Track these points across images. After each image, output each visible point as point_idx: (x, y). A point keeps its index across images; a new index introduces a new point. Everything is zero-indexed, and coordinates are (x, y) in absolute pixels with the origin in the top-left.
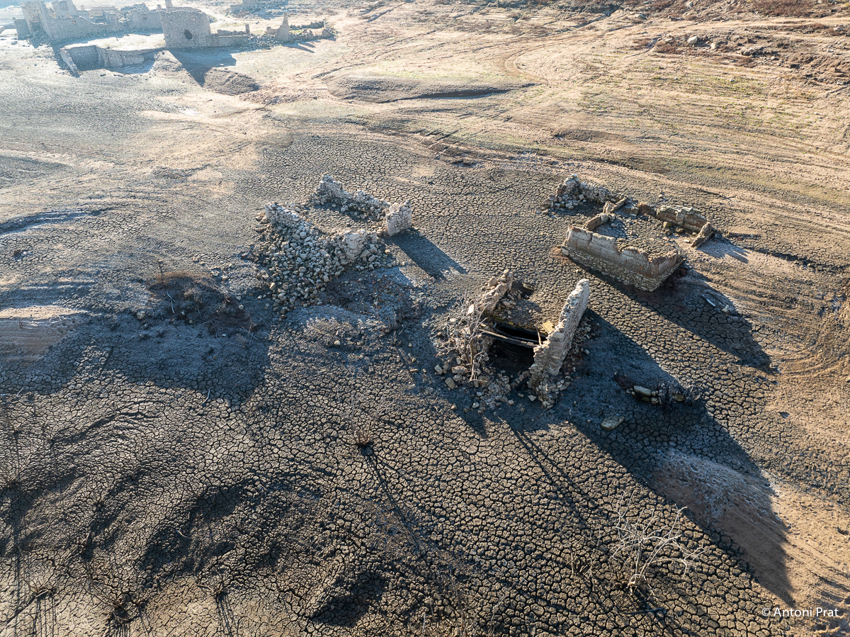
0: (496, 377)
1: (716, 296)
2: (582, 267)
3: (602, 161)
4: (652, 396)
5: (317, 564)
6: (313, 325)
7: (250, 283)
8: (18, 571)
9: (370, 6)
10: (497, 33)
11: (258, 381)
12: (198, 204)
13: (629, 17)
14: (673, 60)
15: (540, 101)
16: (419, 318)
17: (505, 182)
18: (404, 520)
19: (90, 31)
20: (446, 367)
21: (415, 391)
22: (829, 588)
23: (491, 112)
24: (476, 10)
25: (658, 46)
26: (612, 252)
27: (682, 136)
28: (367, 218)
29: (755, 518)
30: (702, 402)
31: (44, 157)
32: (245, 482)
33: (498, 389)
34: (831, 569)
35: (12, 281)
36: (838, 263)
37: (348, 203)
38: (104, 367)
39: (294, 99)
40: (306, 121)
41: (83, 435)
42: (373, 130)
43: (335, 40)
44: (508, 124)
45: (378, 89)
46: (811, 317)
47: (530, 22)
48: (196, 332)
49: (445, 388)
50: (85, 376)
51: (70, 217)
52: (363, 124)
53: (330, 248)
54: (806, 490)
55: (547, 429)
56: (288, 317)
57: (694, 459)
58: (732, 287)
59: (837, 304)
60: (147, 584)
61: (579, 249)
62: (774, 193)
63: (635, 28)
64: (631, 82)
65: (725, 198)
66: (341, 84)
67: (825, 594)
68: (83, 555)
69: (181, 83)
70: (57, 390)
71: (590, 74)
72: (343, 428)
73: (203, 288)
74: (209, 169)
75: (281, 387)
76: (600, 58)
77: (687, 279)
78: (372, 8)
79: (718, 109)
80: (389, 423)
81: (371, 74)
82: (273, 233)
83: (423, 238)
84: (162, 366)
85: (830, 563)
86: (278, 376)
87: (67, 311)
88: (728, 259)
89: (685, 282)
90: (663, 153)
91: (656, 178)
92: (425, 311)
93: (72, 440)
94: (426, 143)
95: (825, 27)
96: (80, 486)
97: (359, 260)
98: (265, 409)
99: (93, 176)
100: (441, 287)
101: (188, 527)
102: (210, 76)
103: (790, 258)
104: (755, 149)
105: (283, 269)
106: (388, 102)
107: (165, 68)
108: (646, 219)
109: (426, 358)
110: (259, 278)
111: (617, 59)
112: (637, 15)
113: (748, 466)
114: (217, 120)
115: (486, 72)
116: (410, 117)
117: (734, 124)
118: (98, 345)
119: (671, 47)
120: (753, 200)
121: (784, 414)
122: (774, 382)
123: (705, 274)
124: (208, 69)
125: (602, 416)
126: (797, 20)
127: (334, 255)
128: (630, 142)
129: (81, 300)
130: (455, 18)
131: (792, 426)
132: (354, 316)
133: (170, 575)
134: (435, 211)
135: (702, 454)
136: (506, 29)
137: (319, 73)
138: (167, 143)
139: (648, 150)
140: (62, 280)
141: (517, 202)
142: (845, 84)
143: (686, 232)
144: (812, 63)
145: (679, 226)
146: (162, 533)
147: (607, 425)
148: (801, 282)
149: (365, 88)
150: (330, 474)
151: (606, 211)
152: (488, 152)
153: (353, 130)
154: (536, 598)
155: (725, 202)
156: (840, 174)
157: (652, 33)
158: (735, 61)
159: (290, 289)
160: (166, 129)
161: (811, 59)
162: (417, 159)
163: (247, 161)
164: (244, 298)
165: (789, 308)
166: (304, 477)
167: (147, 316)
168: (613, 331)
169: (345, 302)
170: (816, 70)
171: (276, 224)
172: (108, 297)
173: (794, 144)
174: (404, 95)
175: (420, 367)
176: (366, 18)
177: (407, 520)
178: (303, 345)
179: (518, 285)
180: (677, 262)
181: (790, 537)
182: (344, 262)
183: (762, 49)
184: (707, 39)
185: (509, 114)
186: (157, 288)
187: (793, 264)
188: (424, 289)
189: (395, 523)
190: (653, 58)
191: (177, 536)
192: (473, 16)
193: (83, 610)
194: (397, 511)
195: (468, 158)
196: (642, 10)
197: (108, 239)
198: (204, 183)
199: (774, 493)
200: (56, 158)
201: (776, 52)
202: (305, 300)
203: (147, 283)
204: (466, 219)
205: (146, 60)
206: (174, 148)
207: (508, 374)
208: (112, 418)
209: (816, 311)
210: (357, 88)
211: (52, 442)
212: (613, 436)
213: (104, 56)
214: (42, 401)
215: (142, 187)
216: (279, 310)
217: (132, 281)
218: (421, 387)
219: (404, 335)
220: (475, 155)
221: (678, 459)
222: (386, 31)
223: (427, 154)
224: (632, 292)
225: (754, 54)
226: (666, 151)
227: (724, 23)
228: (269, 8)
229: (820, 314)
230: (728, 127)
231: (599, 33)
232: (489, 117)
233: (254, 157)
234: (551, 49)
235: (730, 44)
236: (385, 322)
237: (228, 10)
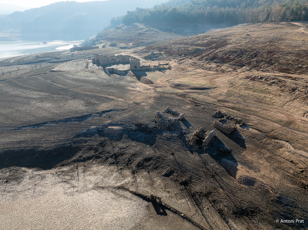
0: (196, 145)
1: (241, 136)
2: (217, 128)
3: (227, 107)
4: (222, 150)
5: (164, 169)
6: (164, 134)
7: (153, 126)
8: (117, 166)
9: (180, 59)
10: (212, 71)
11: (154, 142)
12: (143, 110)
13: (247, 68)
14: (253, 83)
15: (217, 92)
16: (184, 135)
17: (205, 110)
18: (178, 164)
19: (110, 63)
20: (188, 143)
21: (182, 146)
22: (241, 177)
23: (205, 94)
24: (208, 63)
25: (251, 78)
26: (222, 126)
27: (246, 103)
28: (176, 116)
29: (234, 168)
30: (231, 152)
31: (110, 97)
32: (153, 157)
33: (196, 147)
34: (242, 175)
35: (110, 122)
36: (266, 131)
37: (172, 112)
38: (127, 138)
39: (161, 87)
40: (164, 93)
41: (125, 148)
42: (179, 96)
43: (171, 70)
44: (209, 97)
45: (180, 86)
46: (257, 141)
47: (221, 68)
48: (143, 134)
49: (187, 146)
50: (124, 139)
51: (118, 110)
52: (176, 95)
53: (169, 121)
54: (243, 166)
55: (204, 154)
56: (160, 132)
57: (227, 160)
58: (244, 134)
59: (263, 139)
60: (137, 169)
61: (216, 125)
62: (261, 117)
63: (247, 72)
64: (240, 88)
65: (250, 117)
66: (172, 84)
67: (240, 178)
68: (127, 165)
69: (134, 80)
70: (120, 141)
71: (231, 85)
72: (169, 151)
73: (145, 126)
74: (144, 103)
75: (158, 144)
76: (235, 81)
77: (236, 132)
78: (181, 60)
79: (258, 97)
80: (177, 151)
81: (179, 82)
82: (158, 117)
83: (186, 120)
84: (137, 139)
85: (242, 174)
86: (158, 142)
87: (120, 128)
88: (245, 129)
89: (235, 133)
90: (240, 107)
91: (237, 112)
92: (185, 133)
93: (123, 149)
94: (190, 100)
95: (291, 77)
96: (125, 156)
97: (174, 123)
98: (156, 147)
99: (121, 102)
100: (189, 129)
101: (143, 162)
102: (142, 78)
103: (258, 130)
104: (261, 107)
105: (160, 124)
106: (182, 89)
107: (130, 75)
108: (232, 120)
109: (184, 141)
110: (155, 125)
111: (239, 81)
112: (249, 68)
113: (236, 162)
114: (144, 91)
115: (206, 83)
116: (187, 94)
117: (259, 101)
118: (126, 134)
119: (253, 79)
120: (256, 118)
121: (245, 155)
122: (245, 150)
123: (240, 132)
124: (141, 77)
125: (213, 153)
126: (286, 74)
127: (169, 122)
128: (234, 104)
129: (122, 126)
130: (202, 65)
131: (245, 157)
132: (172, 133)
133: (140, 169)
134: (190, 115)
135: (229, 159)
136: (214, 70)
137: (167, 80)
138: (134, 96)
139: (237, 106)
140: (119, 122)
141: (207, 115)
142: (290, 93)
143: (239, 123)
144: (284, 87)
145: (238, 122)
146: (139, 163)
147: (214, 154)
148: (258, 134)
149: (177, 86)
150: (166, 157)
151: (225, 118)
152: (203, 103)
153: (174, 96)
154: (197, 175)
155: (250, 118)
156: (276, 114)
157: (251, 74)
158: (267, 84)
159: (161, 127)
160: (134, 92)
161: (285, 86)
162: (188, 104)
163: (151, 101)
164: (152, 128)
165: (254, 139)
166: (162, 157)
167: (135, 130)
168: (219, 140)
169: (171, 131)
170: (285, 89)
171: (158, 115)
172: (127, 126)
173: (270, 107)
174: (186, 88)
175: (183, 143)
176: (179, 63)
177: (179, 164)
178: (163, 137)
179: (203, 131)
180: (235, 129)
181: (238, 171)
182: (171, 124)
183: (275, 81)
184: (263, 77)
185: (209, 95)
186: (136, 125)
187: (258, 131)
188: (185, 130)
189: (177, 164)
190: (248, 82)
191: (142, 164)
192: (207, 65)
193: (128, 172)
194: (177, 163)
195: (198, 104)
196: (250, 67)
197: (126, 115)
198: (143, 106)
199: (238, 166)
200: (112, 97)
201: (277, 83)
202: (163, 130)
203: (134, 124)
204: (195, 117)
205: (125, 73)
206: (136, 97)
207: (199, 145)
208: (129, 146)
209: (258, 140)
210: (176, 85)
211: (120, 148)
212: (214, 156)
213: (115, 71)
214: (117, 142)
215: (131, 106)
216: (158, 131)
217: (132, 124)
218: (183, 146)
219: (181, 137)
220: (200, 104)
221: (224, 160)
222: (184, 68)
223: (190, 103)
224: (225, 134)
225: (272, 83)
226: (241, 106)
227: (269, 73)
228: (154, 58)
229: (259, 140)
230: (258, 101)
231: (237, 73)
232: (205, 95)
233: (153, 101)
234: (224, 77)
235: (268, 79)
236: (178, 135)
237: (143, 57)
